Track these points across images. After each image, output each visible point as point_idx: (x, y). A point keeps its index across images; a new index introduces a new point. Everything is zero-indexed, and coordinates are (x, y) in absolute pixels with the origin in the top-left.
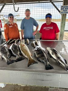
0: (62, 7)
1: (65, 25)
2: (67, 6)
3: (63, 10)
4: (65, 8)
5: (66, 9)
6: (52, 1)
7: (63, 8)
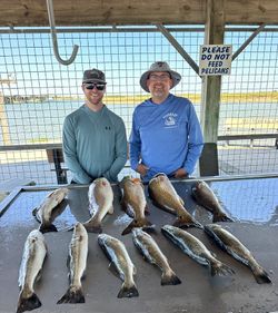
0: (204, 49)
1: (217, 116)
2: (222, 46)
3: (206, 61)
4: (214, 55)
5: (217, 57)
6: (166, 27)
7: (206, 53)
